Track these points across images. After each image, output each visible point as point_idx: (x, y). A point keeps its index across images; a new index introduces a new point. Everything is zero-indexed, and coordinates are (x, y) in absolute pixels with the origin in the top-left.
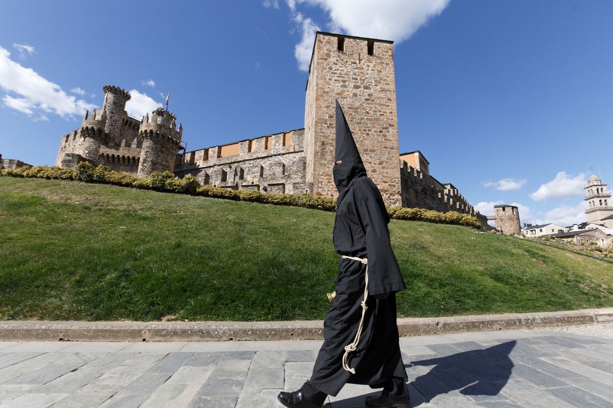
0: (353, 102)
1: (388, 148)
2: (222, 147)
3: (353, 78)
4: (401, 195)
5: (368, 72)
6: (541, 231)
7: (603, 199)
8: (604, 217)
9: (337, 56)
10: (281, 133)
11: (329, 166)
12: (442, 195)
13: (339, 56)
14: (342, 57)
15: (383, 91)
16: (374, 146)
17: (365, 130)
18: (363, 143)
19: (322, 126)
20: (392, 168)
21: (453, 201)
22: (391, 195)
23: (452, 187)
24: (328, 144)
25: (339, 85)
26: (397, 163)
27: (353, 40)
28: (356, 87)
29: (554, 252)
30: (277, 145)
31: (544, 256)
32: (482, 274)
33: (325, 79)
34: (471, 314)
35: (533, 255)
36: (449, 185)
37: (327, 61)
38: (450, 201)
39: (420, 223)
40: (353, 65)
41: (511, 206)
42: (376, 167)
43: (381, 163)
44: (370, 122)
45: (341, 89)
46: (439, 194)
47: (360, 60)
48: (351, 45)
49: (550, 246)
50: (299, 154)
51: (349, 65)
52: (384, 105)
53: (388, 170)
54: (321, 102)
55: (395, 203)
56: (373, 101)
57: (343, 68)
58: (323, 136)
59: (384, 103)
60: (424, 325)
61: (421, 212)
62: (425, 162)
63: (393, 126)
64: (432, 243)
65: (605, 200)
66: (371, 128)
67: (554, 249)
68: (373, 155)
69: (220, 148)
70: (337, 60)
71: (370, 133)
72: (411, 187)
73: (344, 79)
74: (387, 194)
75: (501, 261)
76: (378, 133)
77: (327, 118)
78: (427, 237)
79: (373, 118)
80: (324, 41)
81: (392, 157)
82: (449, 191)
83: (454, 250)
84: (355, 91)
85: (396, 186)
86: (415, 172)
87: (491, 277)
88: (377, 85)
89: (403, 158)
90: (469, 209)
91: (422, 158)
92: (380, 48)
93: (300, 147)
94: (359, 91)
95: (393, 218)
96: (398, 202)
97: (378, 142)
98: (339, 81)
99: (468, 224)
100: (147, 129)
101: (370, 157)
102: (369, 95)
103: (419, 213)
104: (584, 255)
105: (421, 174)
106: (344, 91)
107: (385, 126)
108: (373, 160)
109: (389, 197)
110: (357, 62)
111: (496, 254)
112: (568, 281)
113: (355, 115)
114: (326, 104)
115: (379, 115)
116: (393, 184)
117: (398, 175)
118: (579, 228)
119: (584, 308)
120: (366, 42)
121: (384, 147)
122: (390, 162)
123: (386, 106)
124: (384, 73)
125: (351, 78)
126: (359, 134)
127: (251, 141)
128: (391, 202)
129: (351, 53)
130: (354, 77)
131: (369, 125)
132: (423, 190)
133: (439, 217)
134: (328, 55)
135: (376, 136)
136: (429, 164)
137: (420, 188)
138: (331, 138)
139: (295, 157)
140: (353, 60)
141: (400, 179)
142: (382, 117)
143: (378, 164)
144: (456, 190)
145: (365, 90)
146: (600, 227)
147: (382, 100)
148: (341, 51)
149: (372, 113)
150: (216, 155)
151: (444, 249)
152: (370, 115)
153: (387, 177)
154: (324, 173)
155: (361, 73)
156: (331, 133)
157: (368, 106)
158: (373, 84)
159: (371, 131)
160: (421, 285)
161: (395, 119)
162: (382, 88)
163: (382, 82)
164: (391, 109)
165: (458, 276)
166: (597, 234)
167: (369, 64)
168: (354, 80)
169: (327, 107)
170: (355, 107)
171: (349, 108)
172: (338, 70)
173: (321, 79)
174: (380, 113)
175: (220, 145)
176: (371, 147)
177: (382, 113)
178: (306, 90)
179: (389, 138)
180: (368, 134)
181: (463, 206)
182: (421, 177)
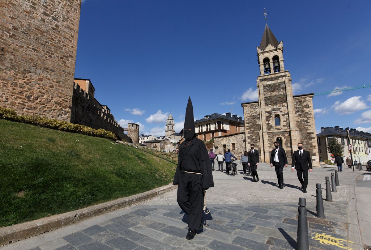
0: (41, 25)
1: (66, 72)
3: (43, 5)
4: (71, 109)
5: (58, 7)
6: (147, 138)
7: (172, 126)
8: (171, 134)
11: (7, 72)
12: (100, 113)
15: (68, 28)
16: (54, 68)
17: (48, 52)
18: (45, 62)
19: (3, 32)
20: (67, 88)
21: (106, 117)
22: (63, 107)
23: (107, 108)
24: (8, 52)
25: (29, 4)
26: (71, 85)
28: (45, 14)
29: (148, 156)
31: (143, 159)
32: (111, 173)
34: (100, 203)
35: (139, 158)
36: (105, 107)
38: (104, 117)
39: (79, 135)
41: (136, 124)
42: (54, 84)
43: (58, 82)
44: (53, 47)
45: (30, 8)
46: (99, 111)
49: (148, 152)
52: (68, 39)
53: (63, 89)
54: (5, 10)
55: (66, 114)
56: (59, 32)
58: (4, 43)
59: (68, 37)
60: (65, 219)
61: (81, 127)
62: (93, 88)
63: (72, 57)
64: (85, 151)
65: (173, 127)
66: (54, 53)
67: (149, 154)
68: (52, 74)
71: (52, 56)
72: (79, 104)
74: (60, 106)
75: (123, 163)
76: (59, 58)
77: (11, 28)
78: (82, 147)
79: (57, 45)
81: (69, 80)
82: (105, 110)
83: (98, 156)
84: (43, 17)
85: (68, 102)
86: (85, 94)
87: (116, 175)
88: (64, 22)
89: (77, 82)
90: (115, 123)
91: (91, 86)
94: (48, 18)
95: (59, 130)
96: (68, 114)
97: (58, 65)
99: (109, 138)
101: (50, 75)
102: (56, 26)
103: (79, 128)
104: (160, 157)
105: (89, 96)
106: (33, 12)
107: (66, 55)
108: (52, 78)
109: (61, 108)
111: (122, 159)
112: (151, 173)
113: (41, 37)
114: (12, 15)
115: (62, 45)
116: (66, 99)
117: (71, 94)
118: (162, 138)
119: (155, 188)
121: (63, 71)
122: (66, 83)
124: (71, 15)
125: (42, 4)
126: (43, 54)
128: (62, 112)
130: (45, 5)
131: (52, 50)
132: (88, 107)
133: (92, 131)
135: (57, 60)
136: (95, 90)
137: (86, 106)
138: (12, 47)
141: (72, 97)
142: (65, 47)
143: (56, 82)
144: (109, 110)
145: (54, 21)
146: (169, 139)
147: (67, 34)
149: (57, 41)
151: (91, 156)
152: (54, 42)
153: (62, 93)
155: (52, 4)
156: (13, 43)
157: (54, 34)
158: (61, 19)
159: (53, 55)
160: (69, 186)
161: (75, 53)
162: (68, 25)
163: (69, 21)
164: (72, 44)
165: (96, 176)
166: (168, 142)
168: (44, 8)
169: (12, 18)
170: (41, 29)
171: (36, 29)
174: (63, 44)
176: (52, 68)
177: (65, 44)
179: (68, 65)
180: (50, 56)
181: (111, 121)
182: (88, 98)
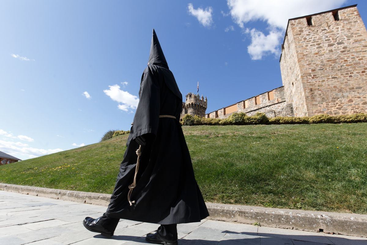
0: (331, 56)
2: (226, 109)
3: (326, 40)
5: (338, 32)
9: (308, 29)
10: (266, 93)
11: (321, 105)
13: (310, 29)
14: (313, 29)
15: (357, 41)
16: (360, 84)
17: (347, 74)
18: (348, 84)
19: (307, 78)
24: (315, 90)
25: (315, 47)
27: (319, 15)
28: (330, 45)
30: (264, 100)
33: (302, 46)
37: (301, 35)
40: (323, 31)
44: (350, 67)
45: (317, 50)
47: (329, 27)
48: (318, 19)
50: (282, 103)
51: (320, 32)
52: (361, 51)
54: (303, 63)
56: (349, 51)
57: (315, 36)
58: (310, 85)
66: (352, 71)
68: (360, 91)
69: (225, 109)
70: (309, 32)
71: (352, 75)
73: (318, 43)
76: (361, 73)
77: (310, 71)
79: (352, 63)
80: (296, 23)
84: (330, 48)
88: (350, 39)
92: (345, 13)
93: (282, 99)
94: (334, 47)
97: (363, 80)
98: (314, 45)
100: (190, 102)
101: (358, 93)
102: (343, 48)
106: (321, 50)
108: (362, 95)
110: (327, 28)
113: (335, 65)
114: (308, 63)
115: (358, 60)
120: (331, 13)
123: (363, 51)
124: (353, 29)
125: (324, 40)
126: (343, 78)
127: (244, 102)
129: (320, 24)
131: (350, 69)
134: (301, 31)
135: (359, 76)
138: (317, 85)
139: (280, 106)
140: (323, 29)
142: (362, 60)
145: (339, 46)
147: (358, 48)
148: (311, 26)
149: (351, 60)
150: (223, 113)
152: (349, 62)
154: (317, 111)
155: (332, 34)
156: (316, 82)
157: (345, 55)
158: (346, 39)
159: (353, 73)
162: (355, 40)
163: (354, 35)
167: (337, 27)
168: (327, 41)
169: (309, 64)
170: (333, 59)
171: (328, 61)
172: (312, 38)
173: (299, 47)
175: (224, 107)
176: (357, 86)
177: (361, 58)
178: (280, 61)
